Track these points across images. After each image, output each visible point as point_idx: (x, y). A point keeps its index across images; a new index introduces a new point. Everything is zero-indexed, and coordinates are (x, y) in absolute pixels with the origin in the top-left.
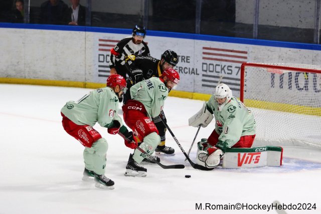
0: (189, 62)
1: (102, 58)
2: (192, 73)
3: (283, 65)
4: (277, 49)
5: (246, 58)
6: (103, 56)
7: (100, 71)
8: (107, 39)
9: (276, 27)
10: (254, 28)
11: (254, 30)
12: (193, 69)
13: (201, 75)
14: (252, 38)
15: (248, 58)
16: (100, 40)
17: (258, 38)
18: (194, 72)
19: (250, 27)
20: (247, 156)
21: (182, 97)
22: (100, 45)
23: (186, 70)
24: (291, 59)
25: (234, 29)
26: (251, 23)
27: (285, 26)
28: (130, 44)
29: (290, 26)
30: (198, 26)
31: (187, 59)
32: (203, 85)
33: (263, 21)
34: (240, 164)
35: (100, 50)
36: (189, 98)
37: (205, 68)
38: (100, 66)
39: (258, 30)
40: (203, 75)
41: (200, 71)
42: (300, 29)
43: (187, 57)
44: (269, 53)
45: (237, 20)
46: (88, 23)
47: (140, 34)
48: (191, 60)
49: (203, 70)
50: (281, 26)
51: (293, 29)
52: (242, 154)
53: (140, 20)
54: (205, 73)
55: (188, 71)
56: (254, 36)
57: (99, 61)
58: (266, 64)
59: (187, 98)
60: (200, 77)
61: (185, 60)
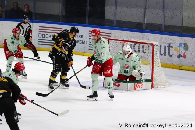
0: (82, 38)
1: (40, 36)
2: (84, 43)
3: (127, 40)
4: (125, 32)
5: (110, 36)
6: (40, 35)
7: (39, 42)
8: (42, 26)
9: (125, 21)
10: (114, 22)
11: (114, 23)
12: (84, 41)
13: (88, 44)
14: (113, 27)
15: (111, 36)
16: (39, 27)
17: (116, 27)
18: (85, 43)
19: (112, 21)
20: (138, 84)
21: (79, 55)
22: (39, 29)
23: (81, 42)
24: (132, 37)
25: (104, 22)
26: (113, 19)
27: (129, 21)
28: (23, 24)
29: (131, 21)
30: (87, 20)
31: (82, 37)
32: (89, 49)
33: (119, 18)
34: (135, 89)
35: (39, 31)
36: (82, 55)
37: (90, 41)
38: (39, 39)
39: (116, 23)
40: (89, 44)
41: (88, 42)
42: (136, 22)
43: (82, 35)
44: (121, 34)
45: (106, 18)
46: (34, 18)
47: (28, 19)
48: (83, 37)
49: (89, 42)
50: (127, 21)
51: (133, 22)
52: (136, 84)
53: (59, 17)
54: (90, 43)
55: (82, 42)
56: (114, 26)
57: (39, 37)
58: (119, 39)
59: (81, 55)
60: (88, 45)
61: (81, 37)
